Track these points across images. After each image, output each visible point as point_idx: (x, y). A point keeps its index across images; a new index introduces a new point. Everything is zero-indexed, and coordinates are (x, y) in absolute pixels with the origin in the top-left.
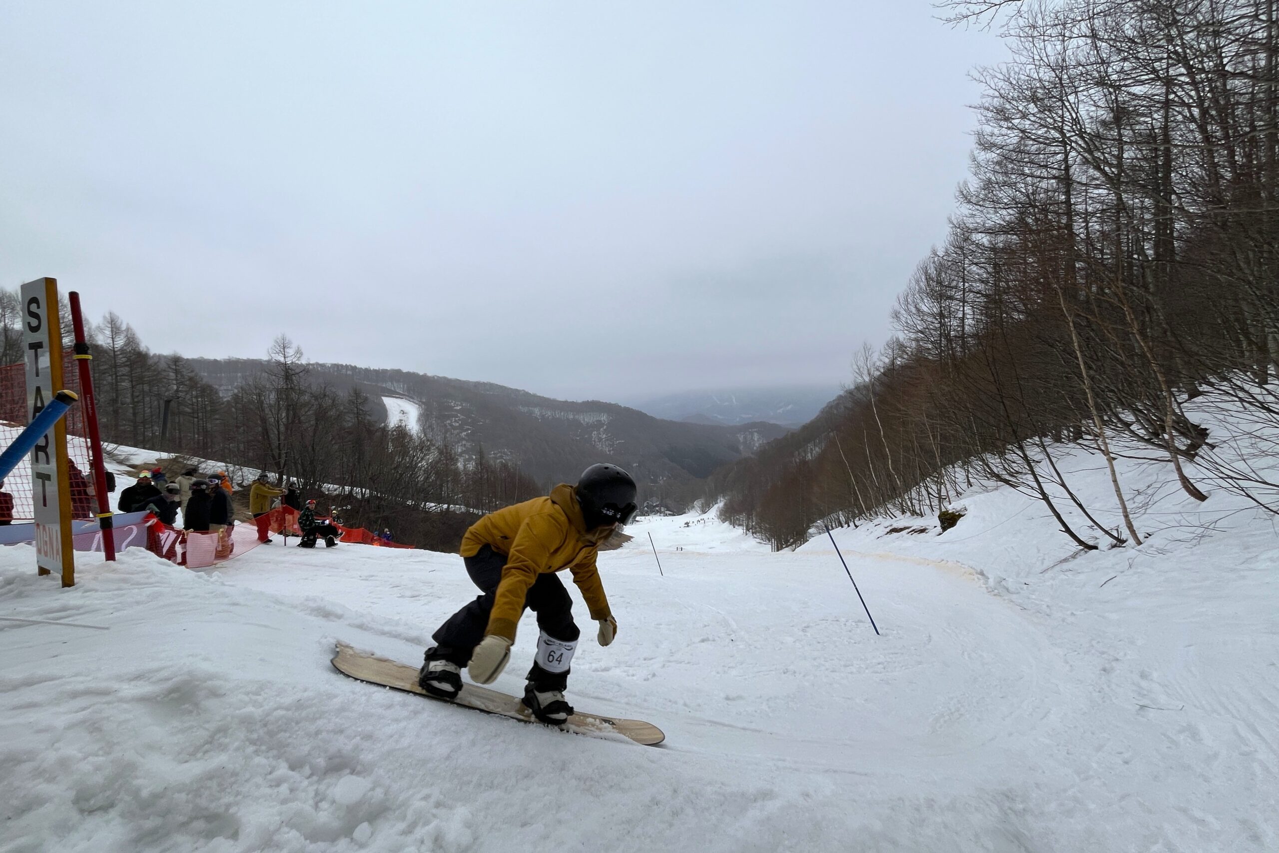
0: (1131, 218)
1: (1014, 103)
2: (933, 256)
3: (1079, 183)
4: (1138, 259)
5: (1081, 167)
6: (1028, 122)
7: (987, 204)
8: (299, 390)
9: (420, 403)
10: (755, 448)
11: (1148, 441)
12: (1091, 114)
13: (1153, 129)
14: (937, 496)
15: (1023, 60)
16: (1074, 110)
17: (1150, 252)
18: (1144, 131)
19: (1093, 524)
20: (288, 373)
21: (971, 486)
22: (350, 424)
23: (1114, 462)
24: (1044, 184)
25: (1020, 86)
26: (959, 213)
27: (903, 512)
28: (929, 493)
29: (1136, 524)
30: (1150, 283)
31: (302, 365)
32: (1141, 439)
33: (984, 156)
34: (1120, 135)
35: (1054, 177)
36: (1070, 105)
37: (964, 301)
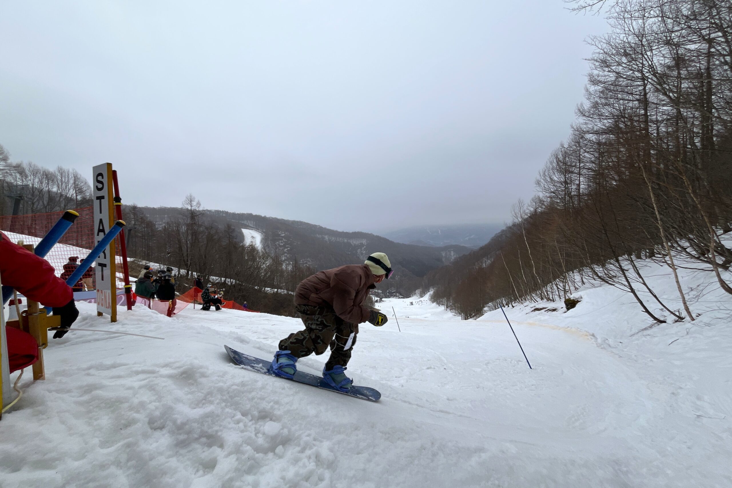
0: (686, 123)
1: (613, 56)
2: (561, 147)
3: (653, 103)
4: (691, 148)
5: (654, 93)
6: (621, 68)
7: (595, 116)
8: (199, 224)
9: (262, 232)
10: (452, 260)
11: (698, 258)
12: (660, 62)
13: (701, 69)
14: (563, 289)
15: (618, 31)
16: (650, 60)
17: (698, 144)
18: (694, 71)
19: (663, 307)
20: (193, 215)
21: (584, 284)
22: (225, 244)
23: (676, 270)
24: (631, 104)
25: (616, 47)
26: (578, 122)
27: (542, 299)
28: (558, 288)
29: (691, 308)
30: (699, 163)
31: (199, 211)
32: (693, 257)
33: (593, 88)
34: (679, 73)
35: (637, 100)
36: (648, 57)
37: (580, 174)
